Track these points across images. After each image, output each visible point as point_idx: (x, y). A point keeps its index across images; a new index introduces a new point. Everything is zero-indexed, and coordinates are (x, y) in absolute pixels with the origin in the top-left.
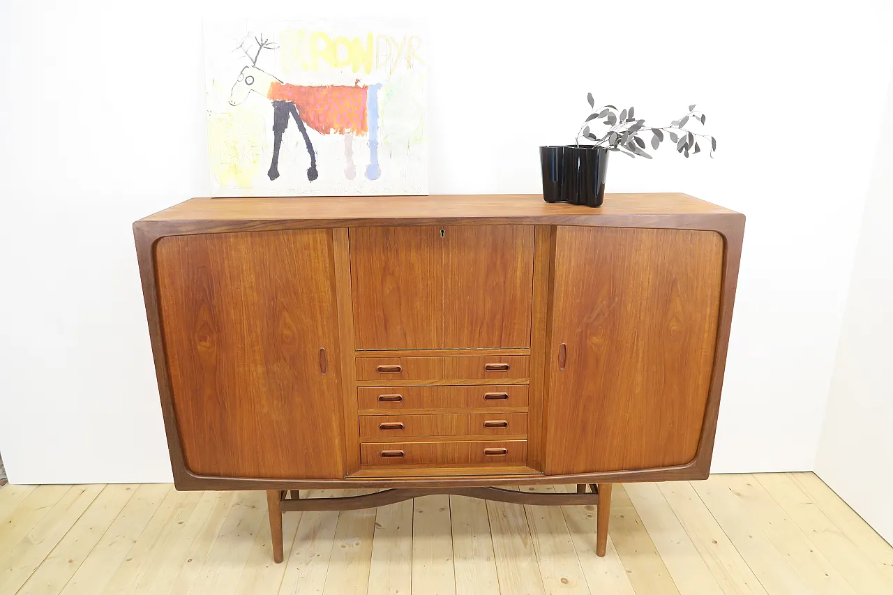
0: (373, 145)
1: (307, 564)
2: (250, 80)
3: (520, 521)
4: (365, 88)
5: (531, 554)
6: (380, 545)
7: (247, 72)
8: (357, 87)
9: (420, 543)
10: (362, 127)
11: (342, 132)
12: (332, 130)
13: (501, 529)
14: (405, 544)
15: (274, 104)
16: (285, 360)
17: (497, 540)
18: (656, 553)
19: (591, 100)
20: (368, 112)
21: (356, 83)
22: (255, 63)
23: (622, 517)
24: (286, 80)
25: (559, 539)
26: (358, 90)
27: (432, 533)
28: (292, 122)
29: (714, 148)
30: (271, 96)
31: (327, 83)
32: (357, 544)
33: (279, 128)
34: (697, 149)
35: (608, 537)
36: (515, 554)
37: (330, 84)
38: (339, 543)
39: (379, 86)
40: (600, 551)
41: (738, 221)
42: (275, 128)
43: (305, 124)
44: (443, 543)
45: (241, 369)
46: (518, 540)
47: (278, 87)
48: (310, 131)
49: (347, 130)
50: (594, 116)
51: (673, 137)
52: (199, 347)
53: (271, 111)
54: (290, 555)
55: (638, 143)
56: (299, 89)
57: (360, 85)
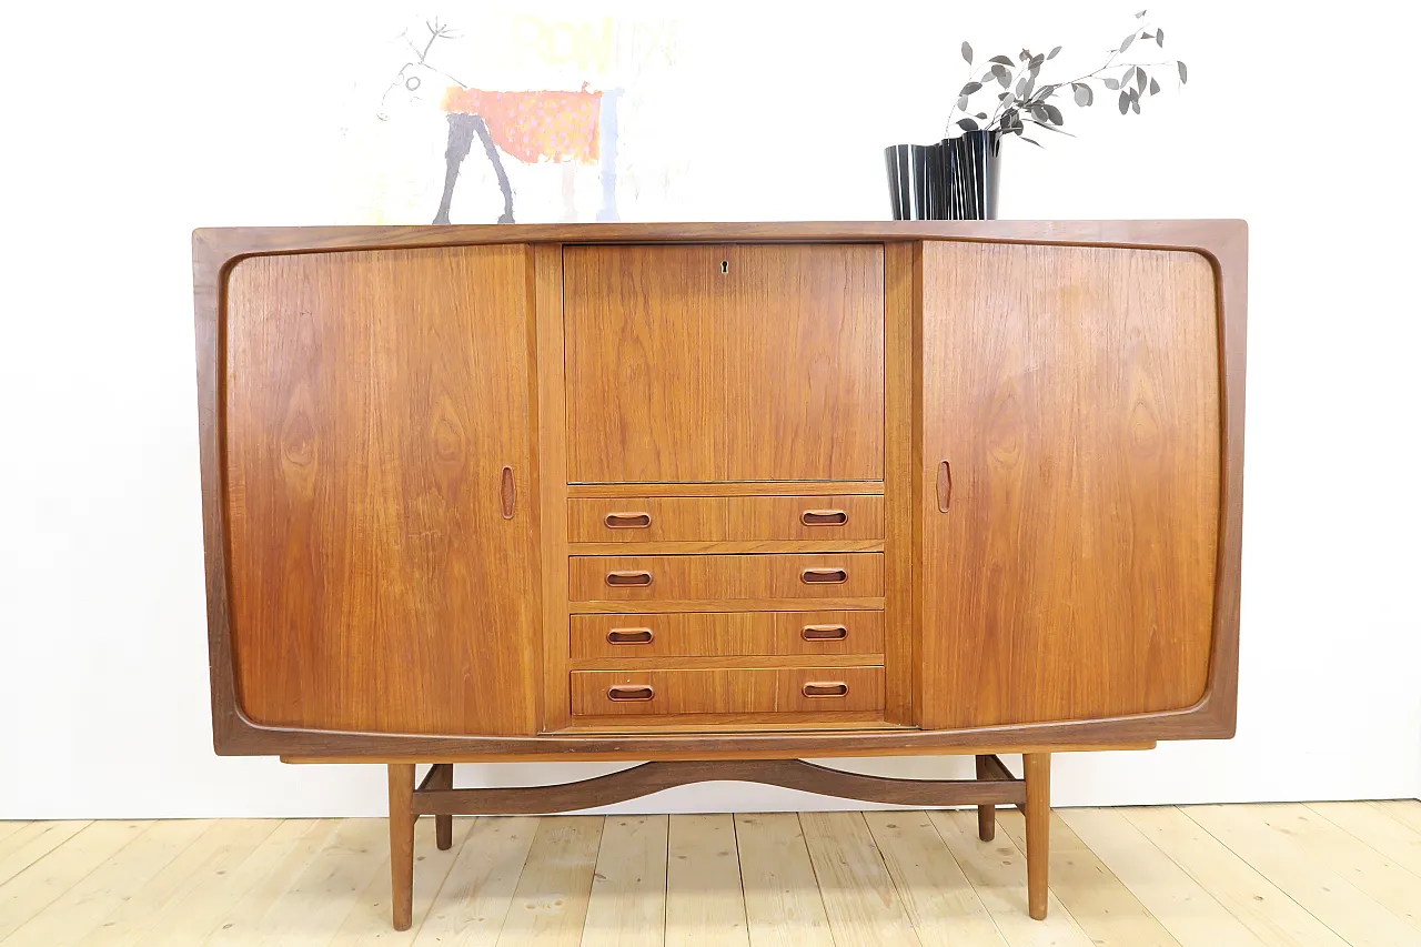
0: (609, 181)
1: (457, 932)
2: (413, 83)
3: (874, 870)
4: (598, 94)
5: (901, 916)
6: (599, 905)
7: (408, 73)
8: (584, 93)
9: (678, 902)
10: (591, 152)
11: (557, 160)
12: (542, 157)
13: (839, 882)
14: (651, 904)
15: (451, 118)
16: (439, 489)
17: (832, 898)
18: (1147, 913)
19: (967, 53)
20: (601, 130)
21: (583, 87)
22: (423, 59)
23: (1070, 863)
24: (472, 83)
25: (950, 895)
26: (586, 97)
27: (704, 885)
28: (477, 144)
29: (1184, 80)
30: (448, 107)
31: (538, 87)
32: (558, 904)
33: (455, 156)
34: (1155, 89)
35: (1050, 893)
36: (870, 916)
37: (541, 89)
38: (523, 902)
39: (620, 91)
40: (1036, 910)
41: (1236, 231)
42: (448, 154)
43: (498, 148)
44: (730, 901)
45: (359, 508)
46: (873, 897)
47: (459, 95)
48: (505, 158)
49: (564, 157)
50: (973, 88)
51: (1111, 84)
52: (285, 463)
54: (425, 919)
55: (1050, 116)
56: (489, 98)
57: (590, 90)
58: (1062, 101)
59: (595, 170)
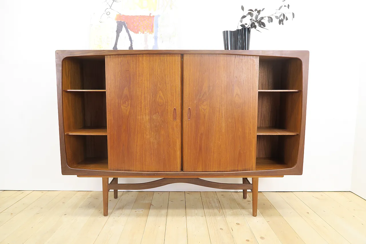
0: (156, 38)
1: (118, 217)
2: (108, 13)
3: (217, 205)
4: (153, 16)
5: (222, 215)
6: (152, 211)
7: (107, 11)
8: (150, 16)
9: (170, 211)
10: (152, 31)
11: (143, 33)
12: (140, 32)
13: (208, 207)
14: (164, 212)
15: (117, 22)
17: (206, 211)
18: (280, 215)
19: (243, 8)
20: (154, 25)
22: (111, 7)
23: (264, 204)
24: (123, 13)
25: (234, 211)
26: (151, 18)
27: (176, 207)
28: (124, 29)
29: (294, 17)
30: (117, 19)
32: (142, 211)
33: (118, 31)
34: (287, 19)
35: (258, 210)
36: (215, 215)
37: (140, 15)
38: (134, 211)
39: (159, 16)
40: (254, 214)
41: (306, 53)
42: (117, 31)
43: (129, 30)
44: (182, 211)
46: (216, 211)
47: (119, 16)
49: (145, 32)
53: (116, 25)
54: (111, 214)
55: (262, 25)
56: (127, 17)
57: (151, 15)
58: (265, 21)
59: (153, 35)
